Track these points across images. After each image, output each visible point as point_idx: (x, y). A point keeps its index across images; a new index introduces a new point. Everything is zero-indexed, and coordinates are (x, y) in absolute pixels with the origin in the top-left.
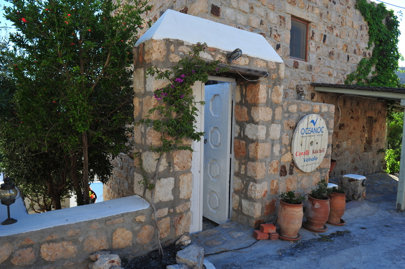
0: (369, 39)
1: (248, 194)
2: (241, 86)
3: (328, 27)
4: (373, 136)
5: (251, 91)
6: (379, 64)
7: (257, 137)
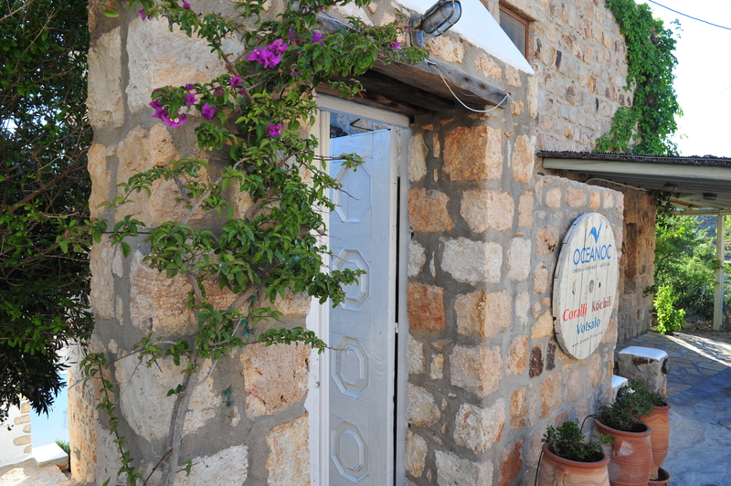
0: (629, 71)
1: (456, 436)
2: (426, 134)
3: (563, 36)
4: (637, 261)
5: (460, 148)
6: (645, 121)
7: (481, 275)
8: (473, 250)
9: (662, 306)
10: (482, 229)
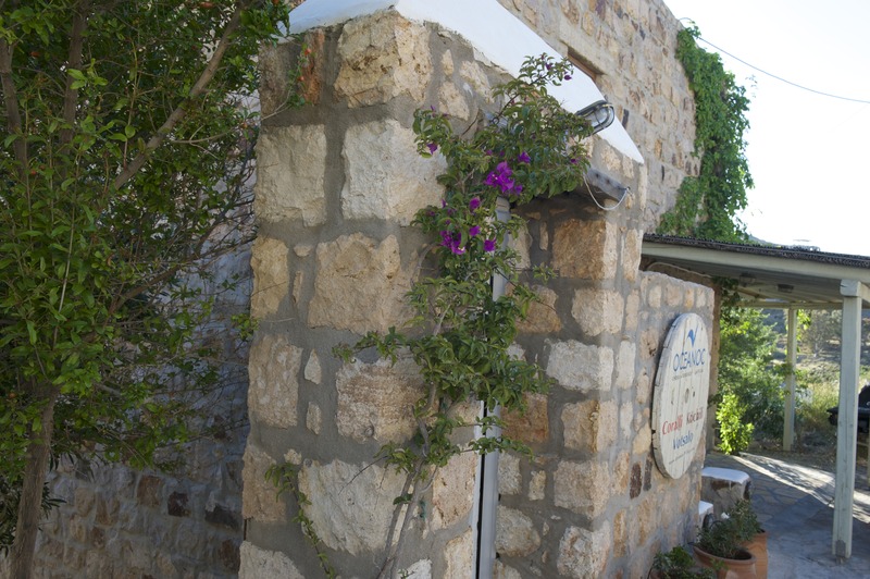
0: (697, 134)
3: (631, 92)
6: (712, 194)
7: (592, 381)
8: (586, 355)
9: (726, 420)
10: (597, 332)
